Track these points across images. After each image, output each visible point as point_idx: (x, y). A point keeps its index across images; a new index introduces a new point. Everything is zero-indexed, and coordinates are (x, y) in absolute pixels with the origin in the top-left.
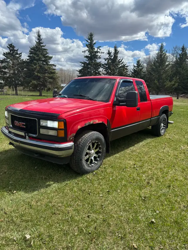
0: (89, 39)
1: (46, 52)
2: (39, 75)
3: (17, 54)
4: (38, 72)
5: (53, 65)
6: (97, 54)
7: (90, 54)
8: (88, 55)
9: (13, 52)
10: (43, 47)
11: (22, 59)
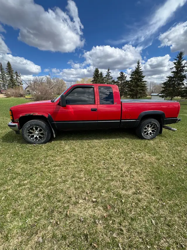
0: (178, 58)
1: (142, 73)
2: (134, 88)
3: (124, 77)
4: (133, 87)
5: (145, 81)
6: (183, 69)
7: (176, 70)
8: (174, 71)
9: (122, 76)
10: (140, 71)
11: (127, 79)
